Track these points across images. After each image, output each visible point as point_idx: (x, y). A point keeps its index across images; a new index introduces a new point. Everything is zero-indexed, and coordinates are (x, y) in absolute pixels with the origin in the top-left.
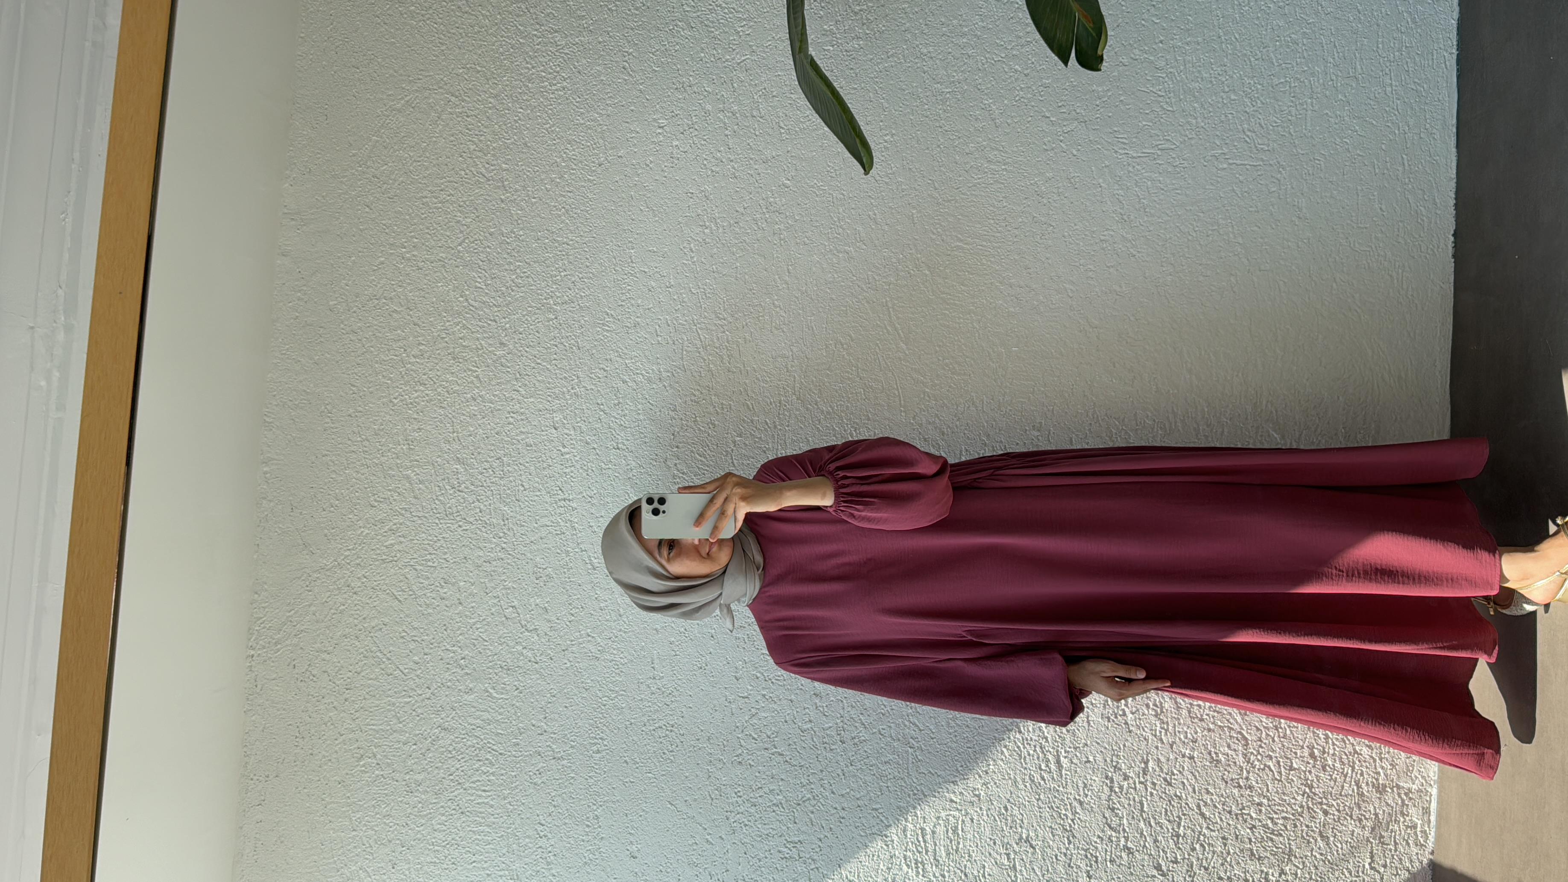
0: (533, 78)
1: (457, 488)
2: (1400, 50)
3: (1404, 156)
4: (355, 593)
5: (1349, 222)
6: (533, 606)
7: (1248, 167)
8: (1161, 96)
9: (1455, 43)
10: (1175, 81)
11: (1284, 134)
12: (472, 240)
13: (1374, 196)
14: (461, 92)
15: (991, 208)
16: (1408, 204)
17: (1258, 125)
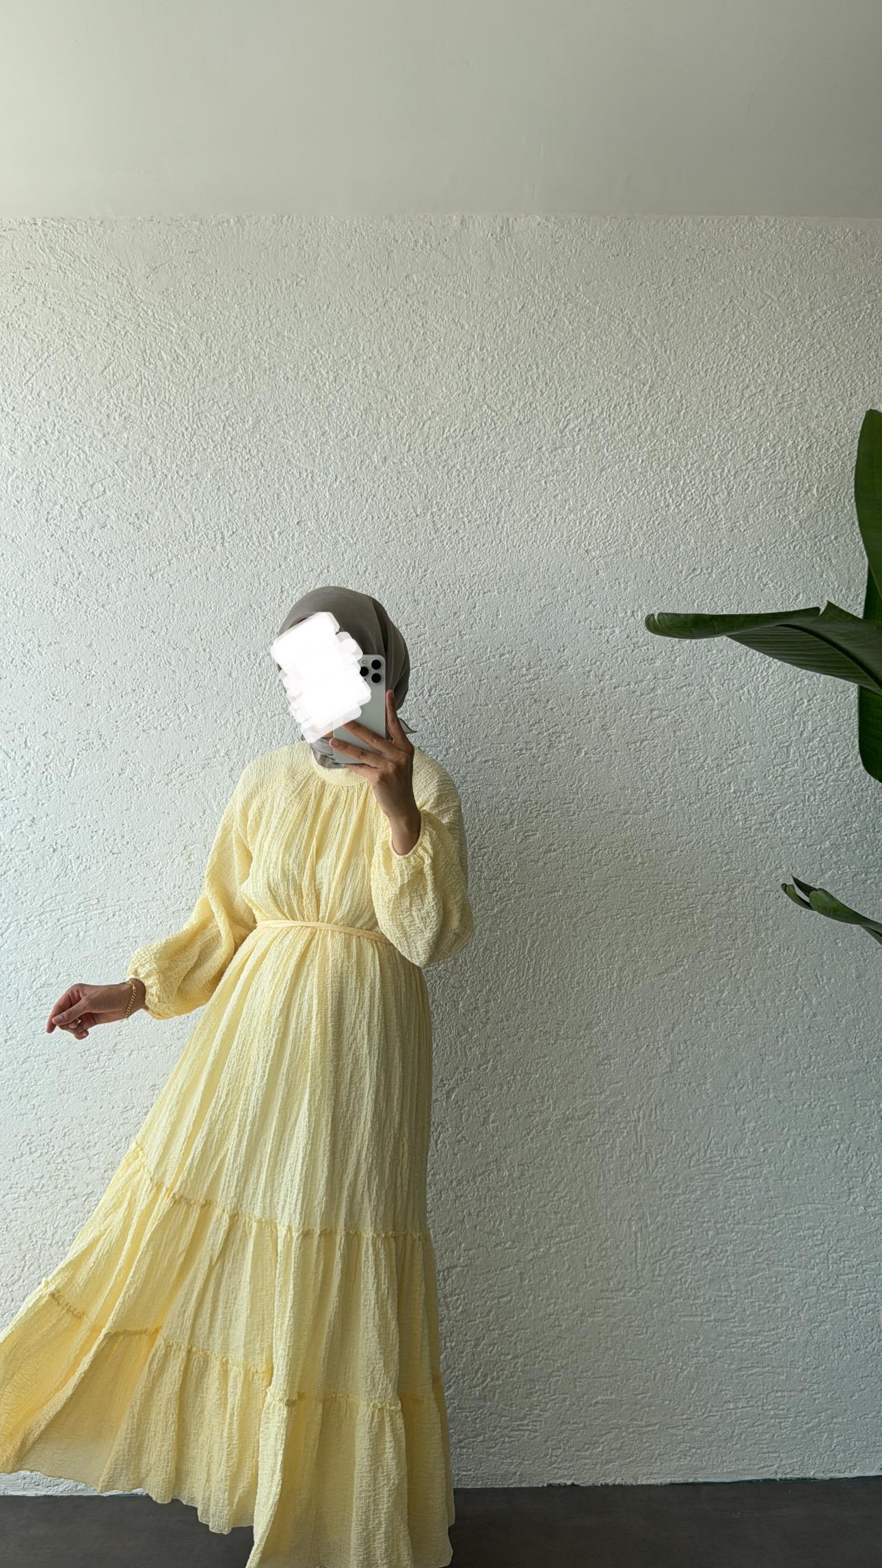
0: (676, 471)
1: (227, 424)
2: (776, 1416)
3: (658, 1426)
4: (108, 324)
5: (580, 1369)
6: (106, 513)
7: (634, 1255)
8: (705, 1152)
9: (788, 1476)
10: (723, 1168)
11: (674, 1292)
12: (495, 419)
13: (611, 1393)
14: (656, 396)
15: (570, 975)
16: (603, 1432)
17: (681, 1262)
